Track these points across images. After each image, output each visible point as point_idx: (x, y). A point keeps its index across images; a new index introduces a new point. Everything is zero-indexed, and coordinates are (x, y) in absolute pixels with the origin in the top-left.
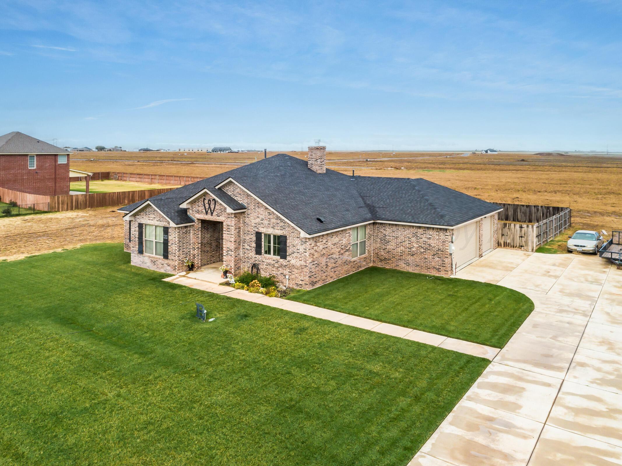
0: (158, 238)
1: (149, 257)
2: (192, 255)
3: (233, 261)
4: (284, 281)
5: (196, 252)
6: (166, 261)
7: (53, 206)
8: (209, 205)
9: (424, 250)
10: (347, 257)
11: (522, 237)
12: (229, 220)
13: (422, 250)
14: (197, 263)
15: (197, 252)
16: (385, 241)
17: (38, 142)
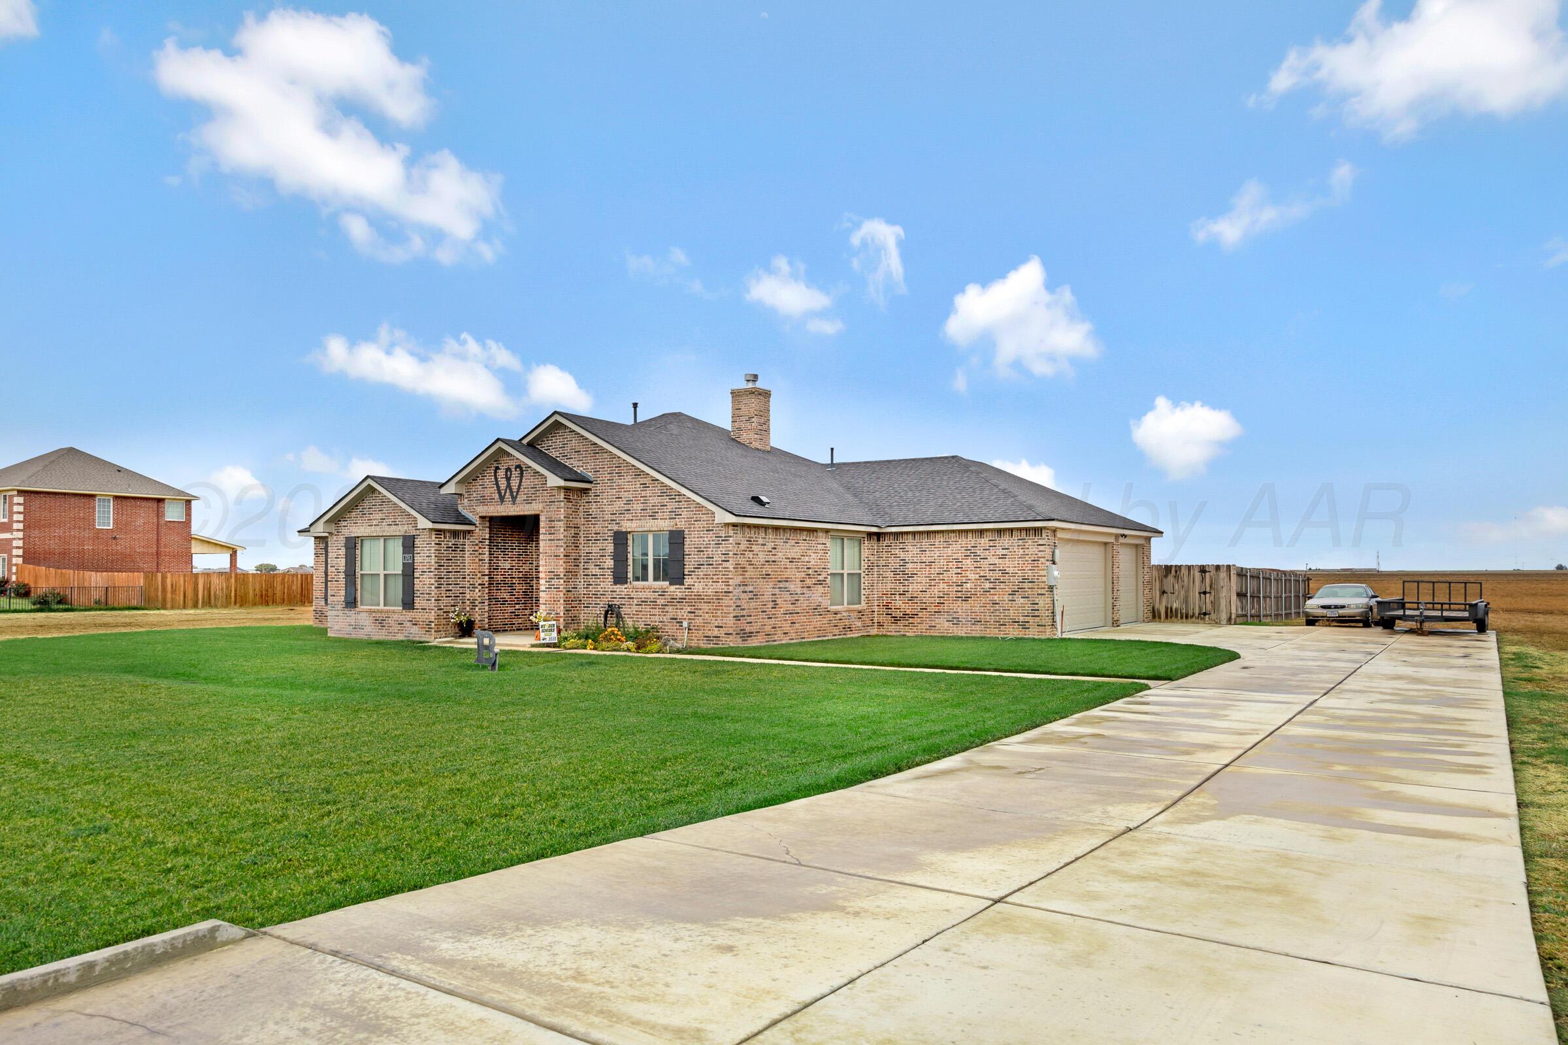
0: (390, 565)
1: (371, 612)
2: (468, 602)
3: (562, 601)
4: (679, 635)
5: (477, 593)
6: (410, 615)
7: (152, 594)
8: (508, 479)
9: (991, 585)
10: (817, 596)
11: (1205, 593)
12: (554, 507)
13: (987, 585)
14: (479, 618)
15: (479, 594)
16: (903, 575)
17: (119, 471)
